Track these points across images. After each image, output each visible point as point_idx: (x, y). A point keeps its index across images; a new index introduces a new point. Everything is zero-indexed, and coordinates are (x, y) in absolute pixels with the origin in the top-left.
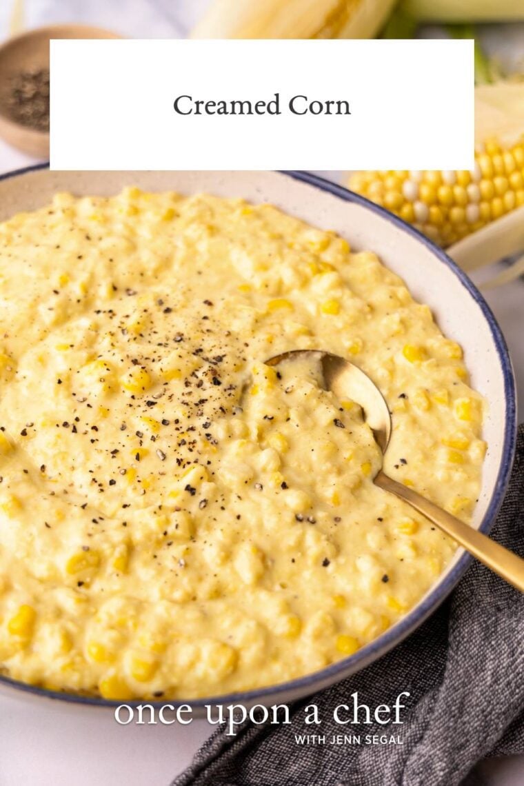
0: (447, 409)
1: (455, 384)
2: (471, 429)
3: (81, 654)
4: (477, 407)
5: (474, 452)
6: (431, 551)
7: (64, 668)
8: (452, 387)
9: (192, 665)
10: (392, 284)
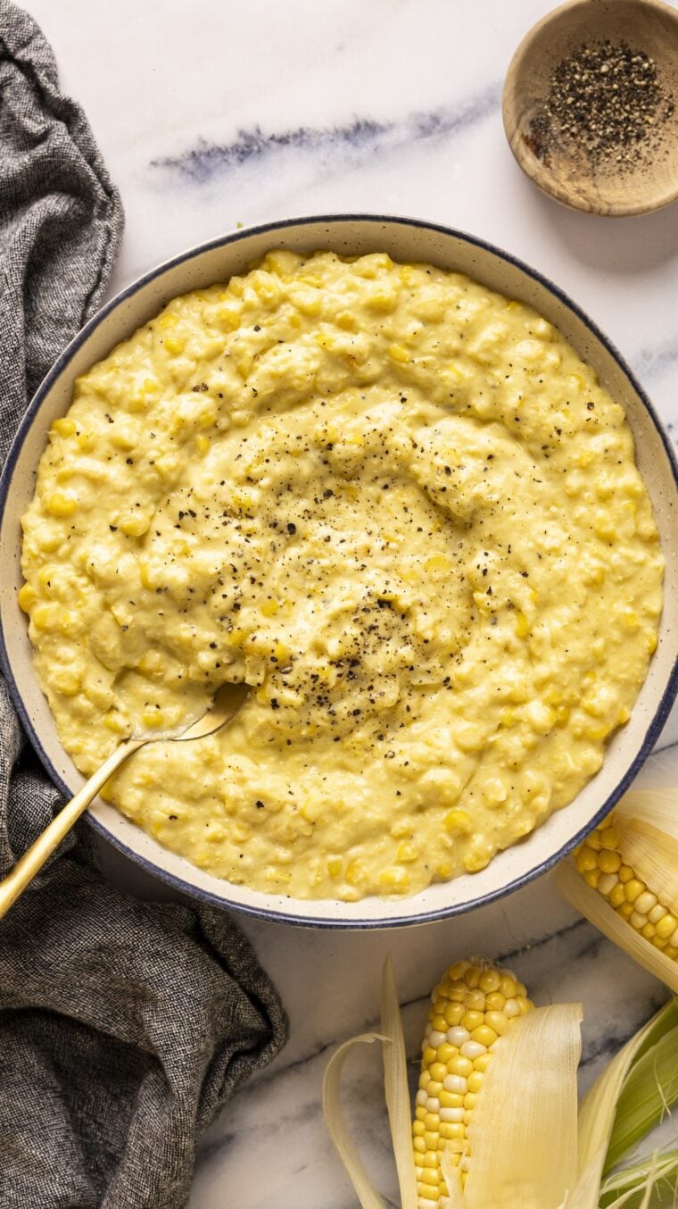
0: (394, 859)
1: (426, 867)
2: (371, 886)
3: (45, 562)
4: (398, 890)
5: (345, 890)
6: (217, 857)
7: (29, 551)
8: (421, 864)
9: (58, 659)
10: (555, 792)
